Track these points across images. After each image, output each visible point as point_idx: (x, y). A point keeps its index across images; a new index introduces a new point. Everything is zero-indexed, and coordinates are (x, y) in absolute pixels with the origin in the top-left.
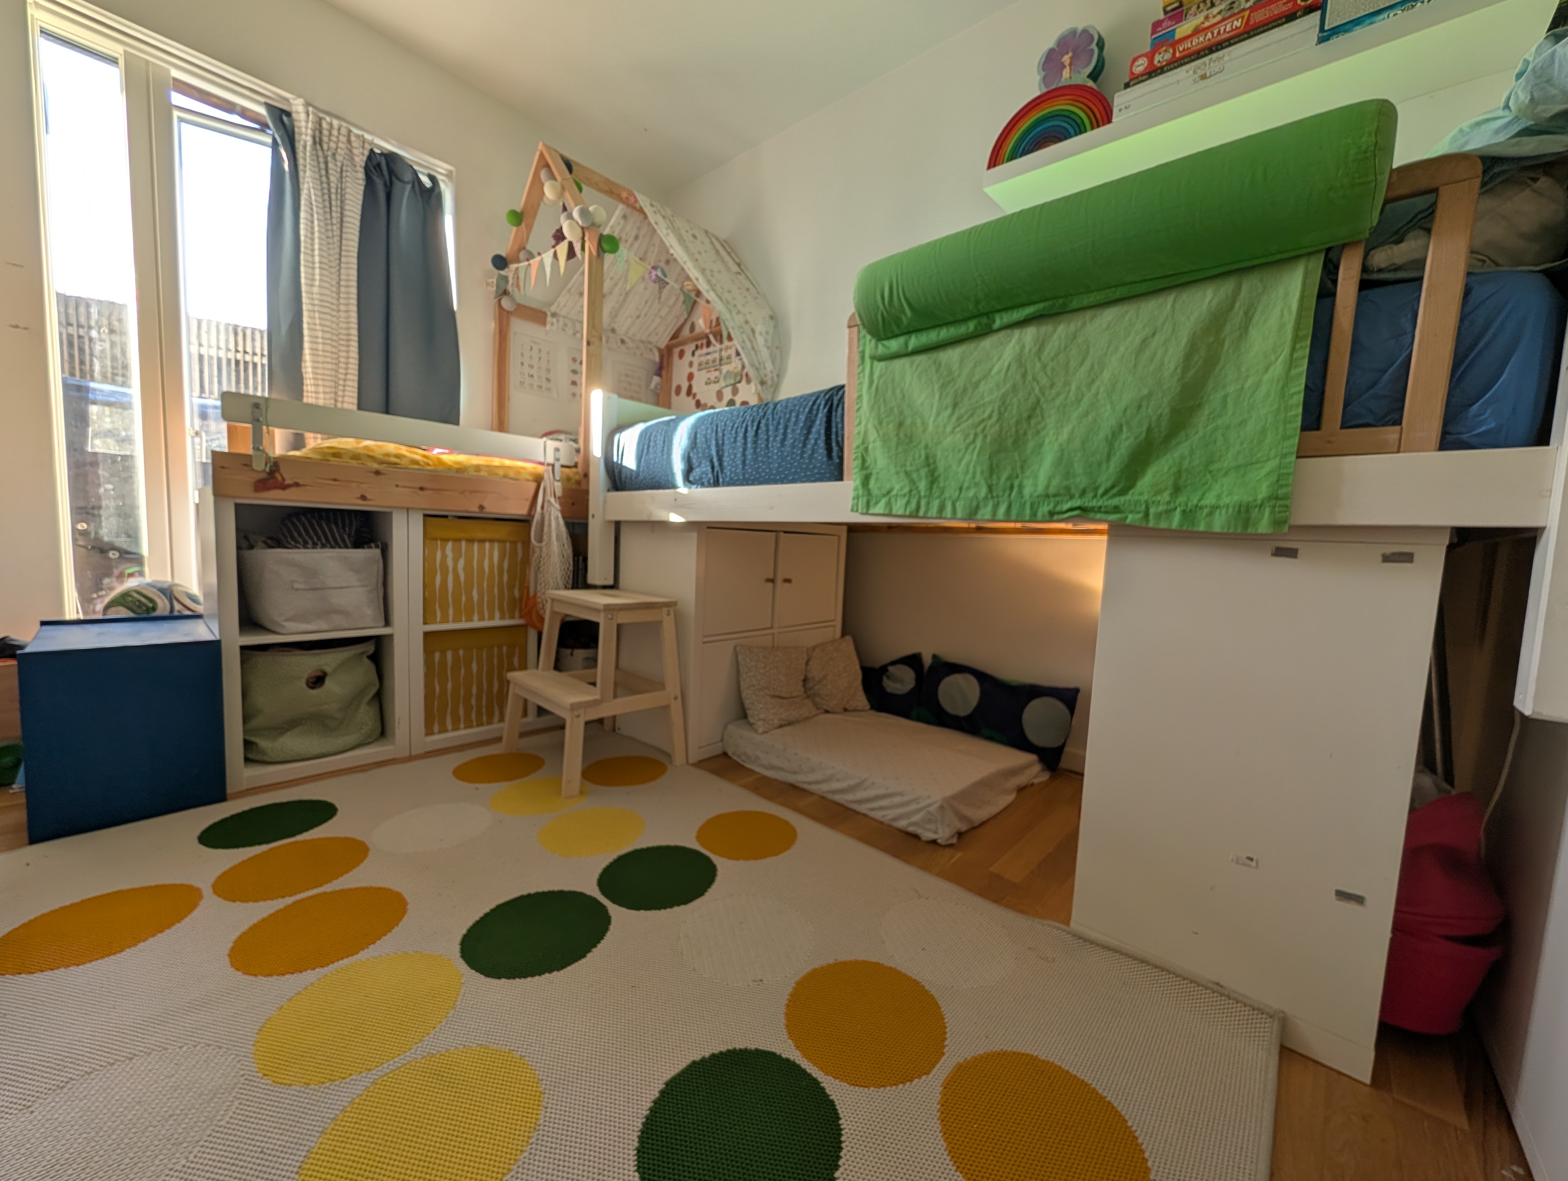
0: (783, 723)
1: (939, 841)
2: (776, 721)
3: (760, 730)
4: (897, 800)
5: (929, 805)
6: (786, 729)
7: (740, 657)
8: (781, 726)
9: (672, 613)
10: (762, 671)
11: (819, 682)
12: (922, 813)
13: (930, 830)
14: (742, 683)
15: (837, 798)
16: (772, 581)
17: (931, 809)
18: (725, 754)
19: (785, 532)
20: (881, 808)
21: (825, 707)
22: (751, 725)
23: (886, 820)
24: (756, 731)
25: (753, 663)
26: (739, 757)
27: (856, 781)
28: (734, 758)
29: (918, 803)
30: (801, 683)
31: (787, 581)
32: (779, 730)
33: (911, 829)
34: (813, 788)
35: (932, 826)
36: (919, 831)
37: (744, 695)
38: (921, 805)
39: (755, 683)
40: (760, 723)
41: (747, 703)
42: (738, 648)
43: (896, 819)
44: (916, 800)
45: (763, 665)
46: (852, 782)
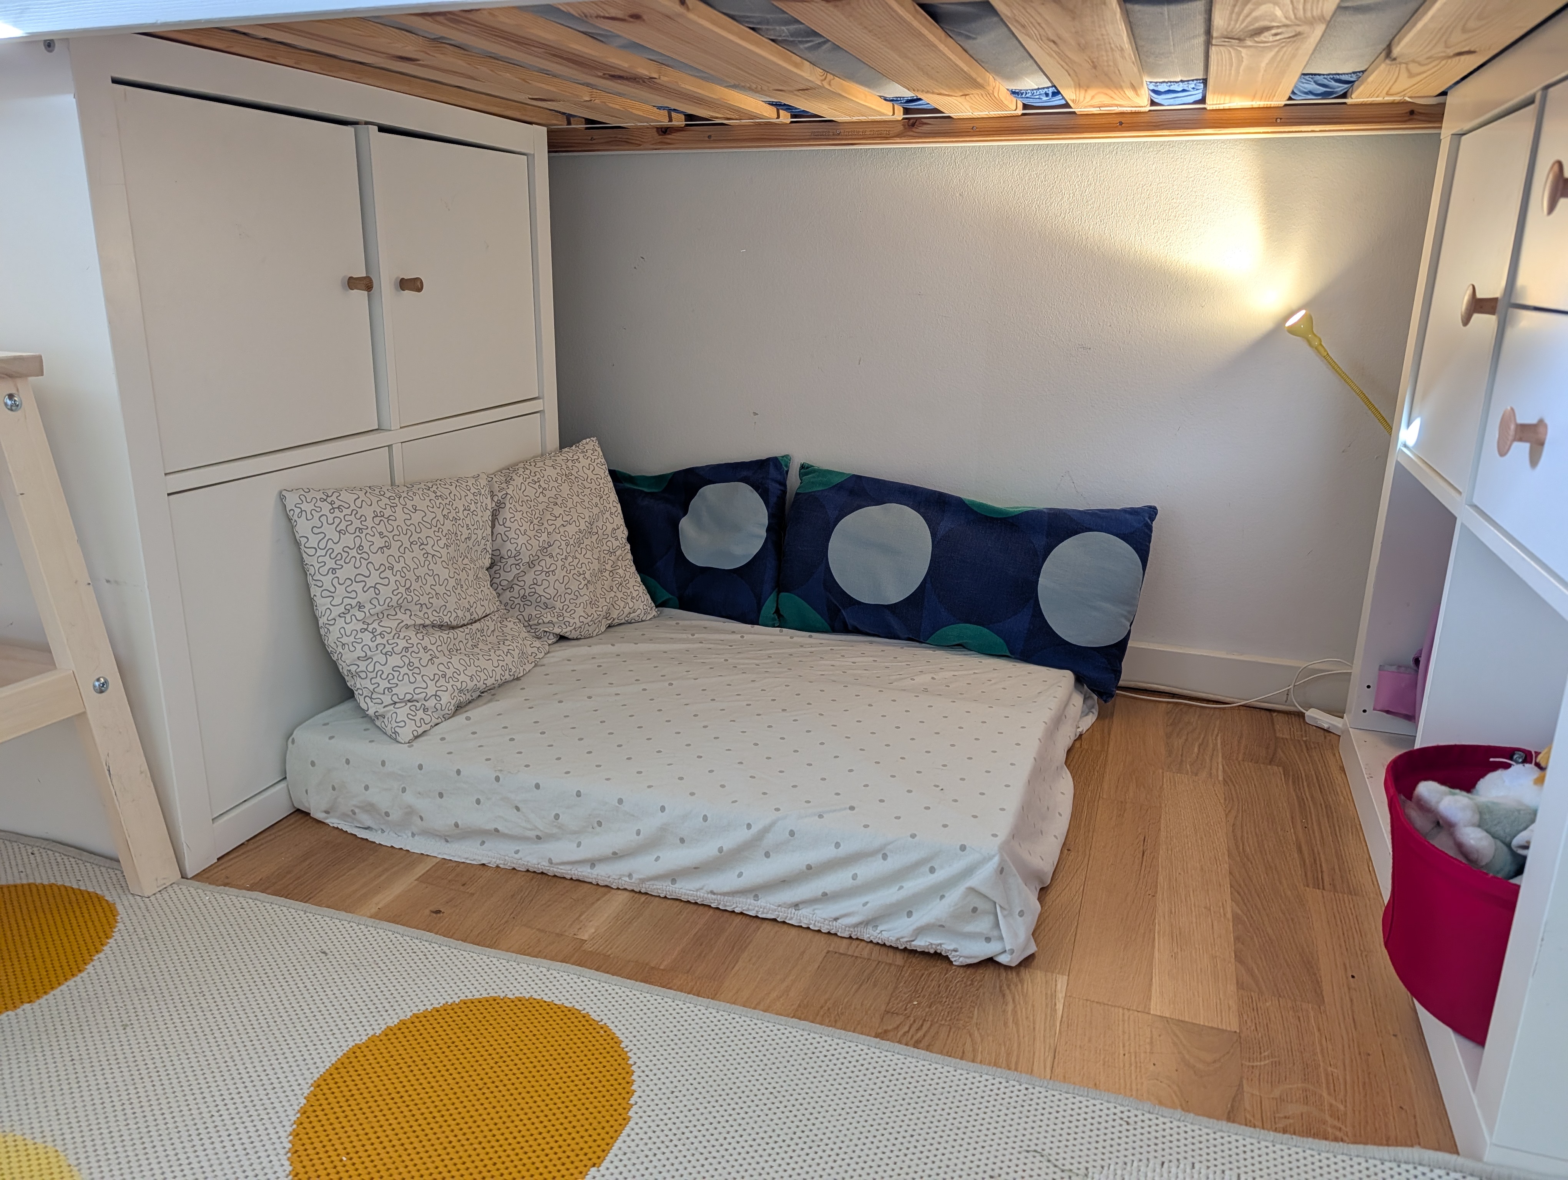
0: (463, 698)
1: (1003, 959)
2: (445, 698)
3: (406, 734)
4: (867, 870)
5: (968, 872)
6: (476, 713)
7: (303, 527)
8: (459, 708)
9: (25, 396)
10: (378, 559)
11: (531, 565)
12: (954, 896)
13: (972, 936)
14: (322, 604)
15: (687, 889)
16: (366, 284)
17: (974, 881)
18: (301, 814)
19: (383, 129)
20: (825, 897)
21: (557, 630)
22: (372, 720)
23: (841, 927)
24: (394, 738)
25: (348, 540)
26: (344, 816)
27: (741, 835)
28: (333, 821)
29: (932, 870)
30: (485, 576)
31: (411, 284)
32: (460, 719)
33: (921, 943)
34: (602, 873)
35: (983, 925)
36: (946, 945)
37: (330, 641)
38: (941, 875)
39: (362, 597)
40: (403, 712)
41: (347, 660)
42: (291, 500)
43: (871, 922)
44: (927, 863)
45: (379, 542)
46: (730, 841)
